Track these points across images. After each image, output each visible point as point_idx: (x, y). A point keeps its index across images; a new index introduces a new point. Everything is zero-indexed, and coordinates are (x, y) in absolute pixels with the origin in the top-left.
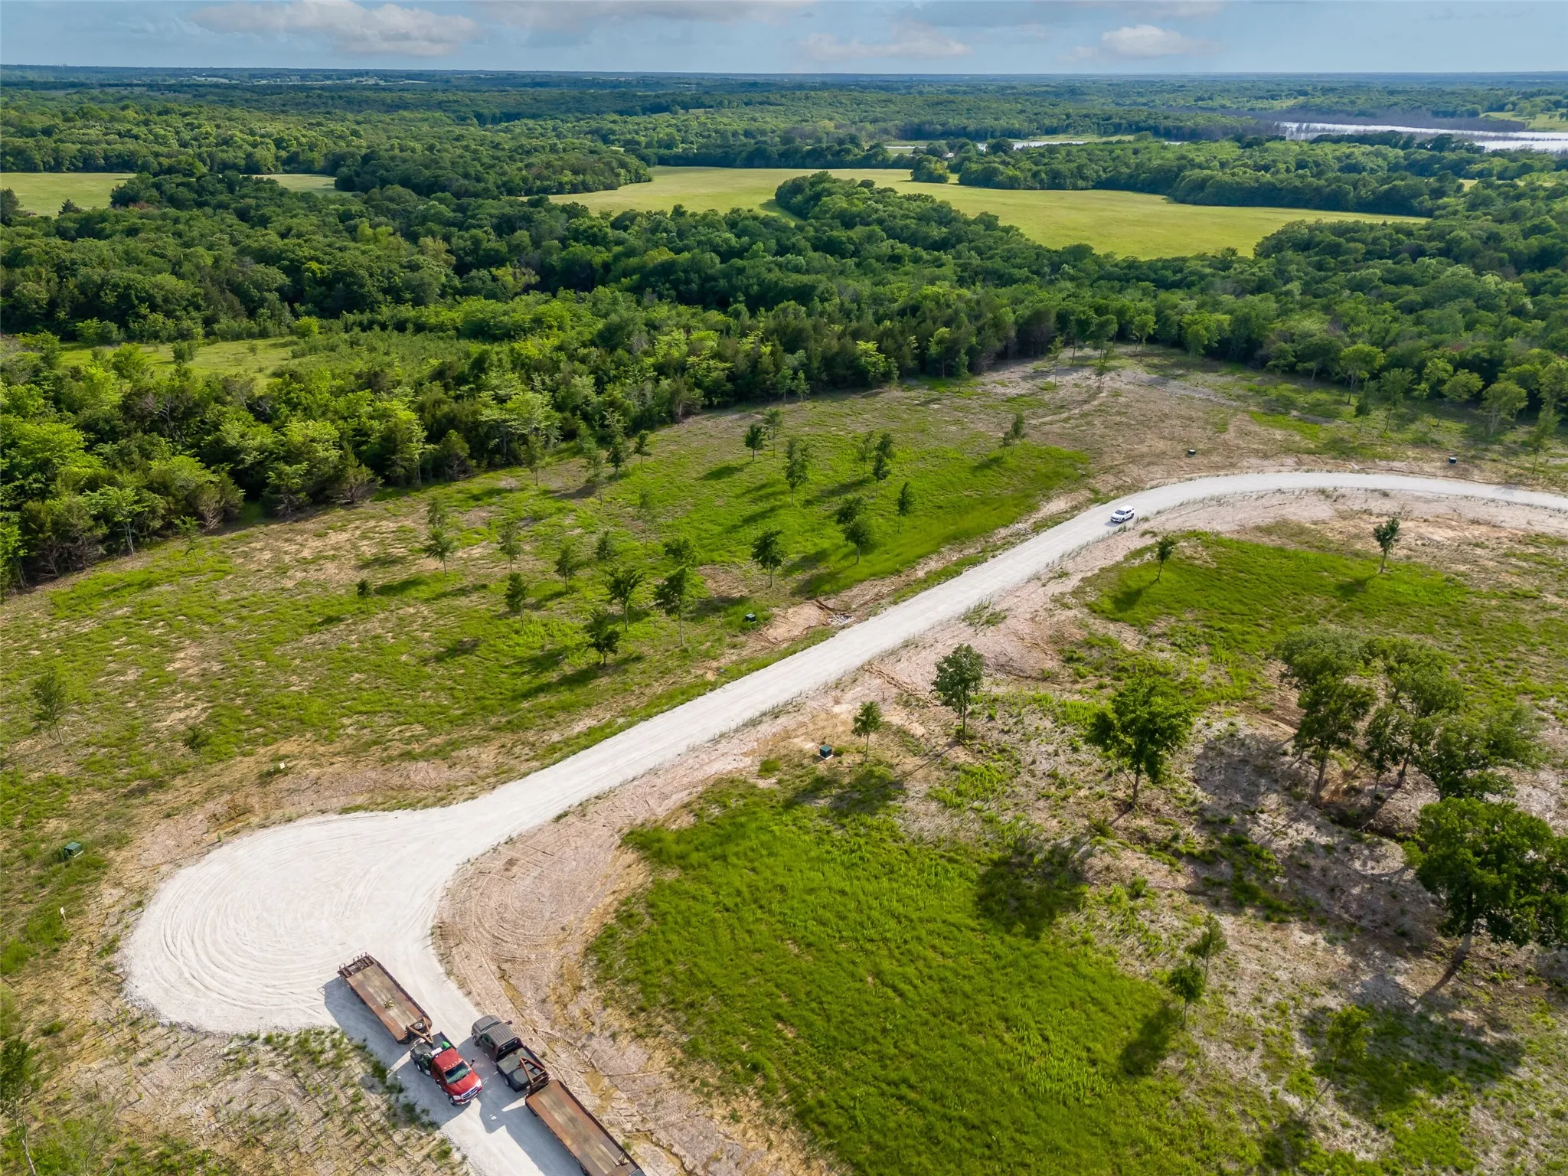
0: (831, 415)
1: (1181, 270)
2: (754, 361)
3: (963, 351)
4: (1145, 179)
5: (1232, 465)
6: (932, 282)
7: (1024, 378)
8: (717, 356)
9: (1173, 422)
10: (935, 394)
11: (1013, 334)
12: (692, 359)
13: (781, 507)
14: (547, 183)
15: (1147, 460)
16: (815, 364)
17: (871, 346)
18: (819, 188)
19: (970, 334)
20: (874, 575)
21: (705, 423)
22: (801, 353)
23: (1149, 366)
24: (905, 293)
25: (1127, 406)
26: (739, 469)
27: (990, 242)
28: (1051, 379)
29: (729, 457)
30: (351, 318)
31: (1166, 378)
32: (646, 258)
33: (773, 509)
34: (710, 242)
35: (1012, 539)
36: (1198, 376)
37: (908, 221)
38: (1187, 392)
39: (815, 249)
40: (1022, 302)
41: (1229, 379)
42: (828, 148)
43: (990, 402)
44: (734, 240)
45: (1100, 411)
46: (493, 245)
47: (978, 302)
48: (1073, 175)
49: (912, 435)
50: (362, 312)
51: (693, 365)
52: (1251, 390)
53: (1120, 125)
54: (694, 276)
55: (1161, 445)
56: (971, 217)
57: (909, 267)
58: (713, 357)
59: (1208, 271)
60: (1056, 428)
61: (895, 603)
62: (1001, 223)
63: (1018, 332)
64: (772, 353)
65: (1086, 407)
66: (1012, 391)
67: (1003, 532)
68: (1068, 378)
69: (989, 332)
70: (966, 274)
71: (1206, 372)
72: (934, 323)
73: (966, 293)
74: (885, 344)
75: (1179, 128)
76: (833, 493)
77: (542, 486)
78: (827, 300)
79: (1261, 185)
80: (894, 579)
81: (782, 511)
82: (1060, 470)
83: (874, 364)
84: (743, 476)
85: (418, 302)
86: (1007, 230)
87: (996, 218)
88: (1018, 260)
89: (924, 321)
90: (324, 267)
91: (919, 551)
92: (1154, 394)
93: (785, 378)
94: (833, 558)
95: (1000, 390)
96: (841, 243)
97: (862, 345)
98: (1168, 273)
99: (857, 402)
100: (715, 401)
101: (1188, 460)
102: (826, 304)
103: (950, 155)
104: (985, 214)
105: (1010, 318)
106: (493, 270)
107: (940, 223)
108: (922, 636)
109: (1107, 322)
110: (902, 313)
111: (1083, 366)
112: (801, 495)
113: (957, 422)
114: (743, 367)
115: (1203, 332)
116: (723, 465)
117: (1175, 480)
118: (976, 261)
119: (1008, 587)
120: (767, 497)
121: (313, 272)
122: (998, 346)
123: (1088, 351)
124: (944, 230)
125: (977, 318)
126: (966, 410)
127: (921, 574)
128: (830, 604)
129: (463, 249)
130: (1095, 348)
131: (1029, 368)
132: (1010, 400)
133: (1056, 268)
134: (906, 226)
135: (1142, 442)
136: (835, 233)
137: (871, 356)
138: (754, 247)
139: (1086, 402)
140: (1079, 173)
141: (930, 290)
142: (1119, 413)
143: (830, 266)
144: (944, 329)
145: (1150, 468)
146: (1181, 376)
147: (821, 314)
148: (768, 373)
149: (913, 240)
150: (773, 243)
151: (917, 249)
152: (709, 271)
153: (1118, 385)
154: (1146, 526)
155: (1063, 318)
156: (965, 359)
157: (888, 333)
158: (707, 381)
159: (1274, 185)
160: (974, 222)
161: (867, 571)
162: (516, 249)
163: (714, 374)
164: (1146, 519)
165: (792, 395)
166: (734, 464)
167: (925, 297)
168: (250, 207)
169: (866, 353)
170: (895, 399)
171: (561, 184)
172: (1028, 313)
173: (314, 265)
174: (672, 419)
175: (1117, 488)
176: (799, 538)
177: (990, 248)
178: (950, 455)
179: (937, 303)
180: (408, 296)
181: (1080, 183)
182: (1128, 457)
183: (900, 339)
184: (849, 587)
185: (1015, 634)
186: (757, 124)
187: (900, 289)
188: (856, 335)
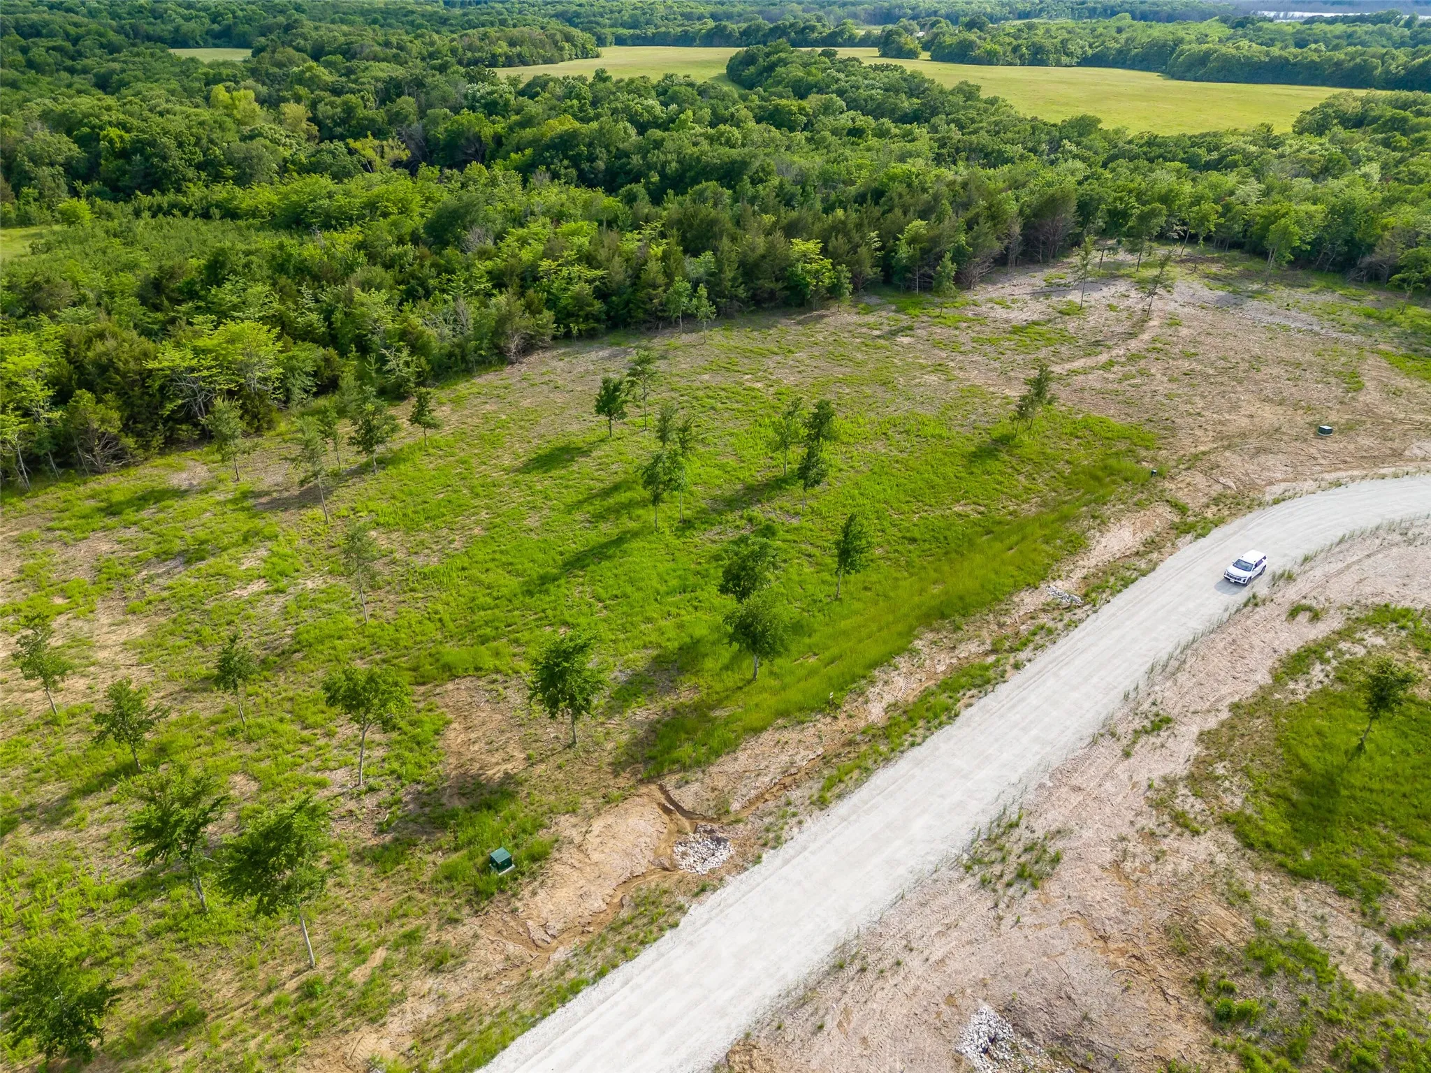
0: (747, 353)
1: (1217, 148)
2: (637, 268)
3: (948, 255)
4: (1137, 55)
5: (1397, 455)
6: (902, 159)
7: (1035, 295)
8: (589, 259)
9: (1275, 372)
10: (904, 320)
11: (1017, 229)
12: (545, 264)
13: (636, 534)
14: (478, 55)
15: (1253, 443)
16: (729, 274)
17: (812, 246)
18: (774, 58)
19: (957, 230)
20: (784, 714)
21: (555, 363)
22: (708, 256)
23: (1207, 276)
24: (864, 173)
25: (1194, 342)
26: (585, 453)
27: (973, 113)
28: (1075, 297)
29: (575, 427)
30: (146, 200)
31: (1237, 299)
32: (545, 128)
33: (619, 541)
34: (627, 109)
35: (1044, 619)
36: (1283, 293)
37: (873, 92)
38: (1277, 320)
39: (759, 121)
40: (1024, 185)
41: (1328, 297)
42: (792, 25)
43: (988, 332)
44: (658, 109)
45: (1157, 350)
46: (371, 113)
47: (965, 185)
48: (1057, 51)
49: (868, 391)
50: (163, 192)
51: (547, 273)
52: (1369, 316)
53: (1095, 9)
54: (601, 152)
55: (1269, 415)
56: (948, 86)
57: (873, 142)
58: (579, 260)
59: (1253, 148)
60: (1093, 380)
61: (821, 803)
62: (984, 95)
63: (1025, 227)
64: (665, 257)
65: (1133, 344)
66: (1019, 316)
67: (1029, 601)
68: (1096, 295)
69: (985, 226)
70: (944, 151)
71: (1292, 286)
72: (905, 213)
73: (949, 174)
74: (833, 243)
75: (1156, 13)
76: (732, 503)
77: (246, 482)
78: (761, 181)
79: (1272, 59)
80: (823, 723)
81: (636, 544)
82: (1112, 462)
83: (816, 274)
84: (584, 465)
85: (243, 180)
86: (993, 102)
87: (978, 88)
88: (1009, 135)
89: (890, 210)
90: (127, 136)
91: (873, 651)
92: (1229, 322)
93: (679, 294)
94: (709, 664)
95: (1000, 313)
96: (790, 113)
97: (800, 245)
98: (1202, 152)
99: (788, 330)
100: (575, 329)
101: (1321, 445)
102: (760, 187)
103: (921, 34)
104: (965, 83)
105: (1013, 208)
106: (350, 141)
107: (911, 94)
108: (876, 932)
109: (1153, 214)
110: (861, 199)
111: (1115, 277)
112: (675, 508)
113: (939, 368)
114: (620, 277)
115: (1295, 229)
116: (560, 443)
117: (1309, 485)
118: (956, 135)
119: (1056, 763)
120: (618, 510)
121: (111, 141)
122: (998, 247)
123: (1122, 256)
124: (916, 101)
125: (966, 206)
126: (952, 346)
127: (876, 712)
128: (688, 797)
129: (332, 118)
130: (1131, 251)
131: (1039, 278)
132: (1016, 330)
133: (1055, 146)
134: (871, 98)
135: (1235, 408)
136: (784, 102)
137: (811, 261)
138: (682, 116)
139: (1132, 335)
140: (1063, 49)
141: (898, 168)
142: (1186, 355)
143: (772, 140)
144: (918, 223)
145: (1262, 458)
146: (1259, 292)
147: (752, 201)
148: (655, 287)
149: (877, 112)
150: (706, 113)
151: (882, 120)
152: (621, 146)
153: (1171, 307)
154: (1291, 594)
155: (1086, 208)
156: (951, 268)
157: (840, 228)
158: (566, 297)
159: (1286, 59)
160: (952, 93)
161: (770, 701)
162: (396, 119)
163: (576, 288)
164: (1289, 577)
165: (690, 319)
166: (578, 442)
167: (893, 178)
168: (113, 72)
169: (805, 257)
170: (845, 327)
171: (494, 56)
172: (1034, 199)
173: (114, 132)
174: (500, 357)
175: (1216, 501)
176: (653, 610)
177: (973, 121)
178: (929, 430)
179: (909, 185)
180: (229, 172)
181: (1064, 59)
182: (1219, 437)
183: (856, 237)
184: (730, 747)
185: (1084, 915)
186: (725, 8)
187: (860, 167)
188: (792, 230)
